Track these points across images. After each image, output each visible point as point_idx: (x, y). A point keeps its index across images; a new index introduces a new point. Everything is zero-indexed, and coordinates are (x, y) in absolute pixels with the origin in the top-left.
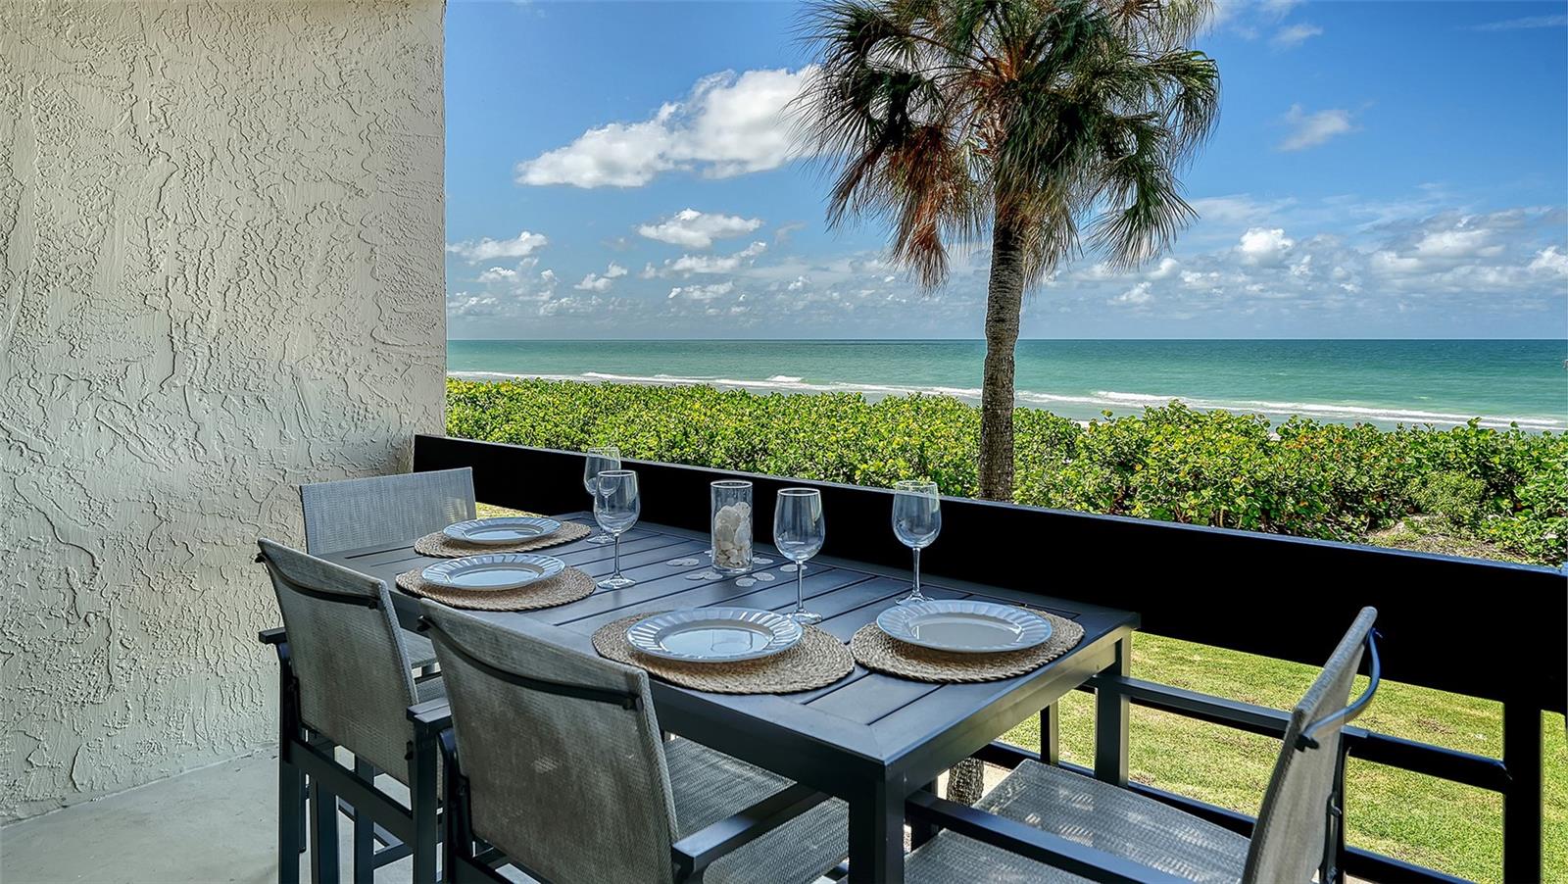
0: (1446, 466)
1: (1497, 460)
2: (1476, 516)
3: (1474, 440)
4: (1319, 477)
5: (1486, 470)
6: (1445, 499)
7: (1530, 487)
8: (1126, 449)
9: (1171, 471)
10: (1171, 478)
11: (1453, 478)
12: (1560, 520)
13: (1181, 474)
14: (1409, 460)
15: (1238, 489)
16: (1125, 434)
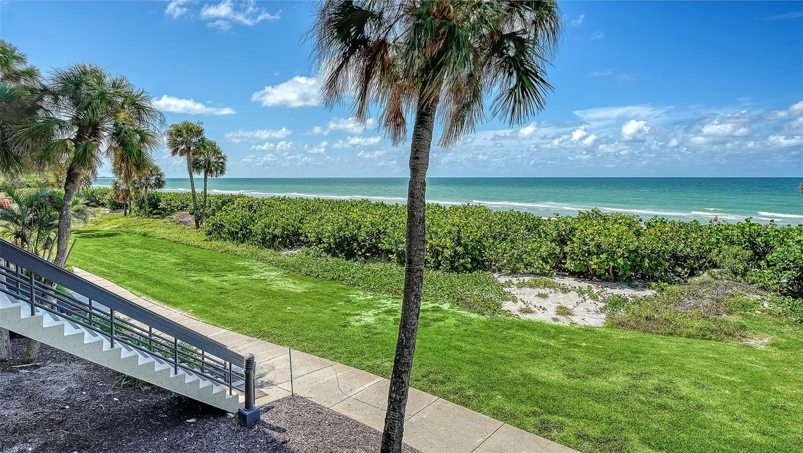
0: (732, 243)
1: (759, 239)
2: (746, 270)
3: (748, 229)
4: (663, 248)
5: (753, 245)
6: (730, 260)
7: (775, 254)
8: (564, 233)
9: (586, 244)
10: (585, 248)
11: (735, 249)
12: (789, 272)
13: (591, 246)
14: (713, 240)
15: (619, 254)
16: (564, 225)
